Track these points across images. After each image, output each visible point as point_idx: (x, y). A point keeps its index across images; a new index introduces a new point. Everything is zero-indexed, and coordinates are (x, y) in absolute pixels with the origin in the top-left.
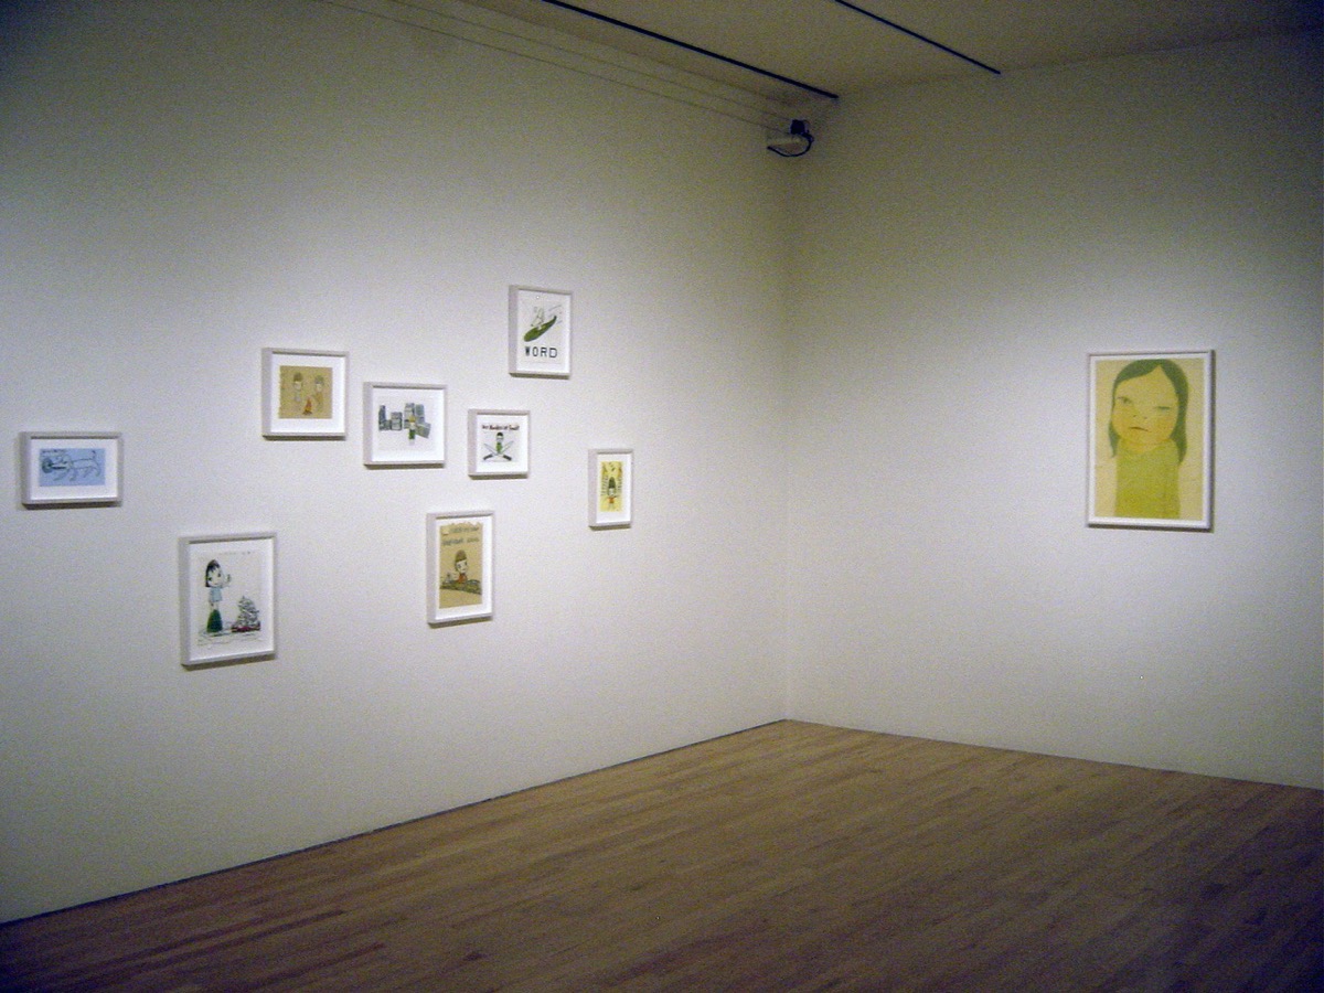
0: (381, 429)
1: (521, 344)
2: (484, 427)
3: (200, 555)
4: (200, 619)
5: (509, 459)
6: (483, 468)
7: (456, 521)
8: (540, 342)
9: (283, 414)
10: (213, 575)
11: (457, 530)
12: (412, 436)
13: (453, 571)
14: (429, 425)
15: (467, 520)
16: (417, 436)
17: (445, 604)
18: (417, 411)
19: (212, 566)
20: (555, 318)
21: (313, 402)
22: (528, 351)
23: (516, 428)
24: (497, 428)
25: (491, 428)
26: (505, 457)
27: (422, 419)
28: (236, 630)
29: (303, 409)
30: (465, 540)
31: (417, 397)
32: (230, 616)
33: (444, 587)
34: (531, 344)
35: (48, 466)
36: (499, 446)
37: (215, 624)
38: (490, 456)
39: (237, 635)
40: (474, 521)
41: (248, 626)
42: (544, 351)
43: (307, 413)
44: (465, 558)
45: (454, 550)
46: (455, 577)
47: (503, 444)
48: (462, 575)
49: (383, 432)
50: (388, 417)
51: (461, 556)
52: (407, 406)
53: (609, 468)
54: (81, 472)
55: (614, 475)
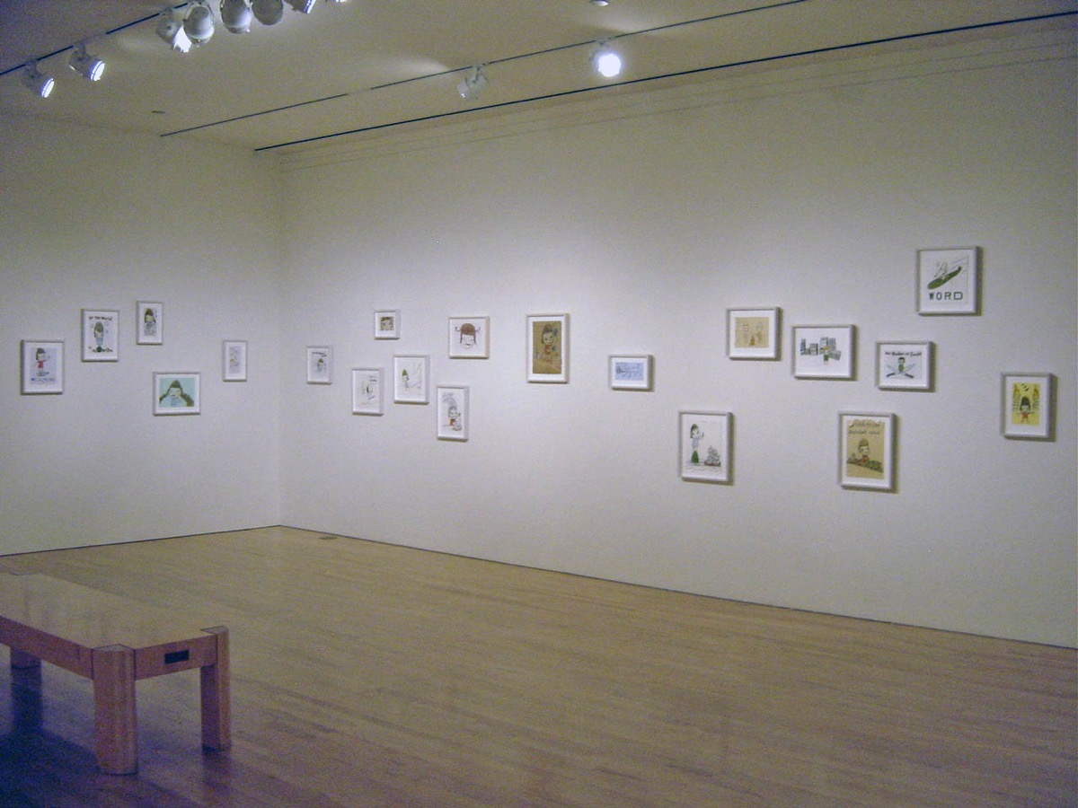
0: (802, 354)
1: (925, 292)
2: (887, 353)
3: (688, 421)
4: (687, 456)
5: (912, 377)
6: (885, 382)
7: (861, 418)
8: (943, 289)
9: (738, 345)
10: (695, 432)
11: (862, 424)
12: (826, 358)
13: (856, 451)
14: (840, 352)
15: (869, 418)
16: (830, 359)
17: (850, 474)
18: (831, 343)
19: (694, 427)
20: (960, 269)
21: (756, 339)
22: (931, 295)
23: (919, 354)
24: (899, 354)
25: (893, 354)
26: (907, 375)
27: (834, 348)
28: (706, 464)
29: (749, 342)
30: (868, 432)
31: (830, 333)
32: (703, 456)
33: (850, 462)
34: (935, 291)
35: (619, 370)
36: (901, 368)
37: (695, 459)
38: (893, 374)
39: (708, 467)
40: (877, 420)
41: (712, 463)
42: (948, 295)
43: (752, 343)
44: (867, 445)
45: (858, 438)
46: (859, 456)
47: (905, 365)
48: (865, 456)
49: (804, 356)
50: (807, 347)
51: (863, 443)
52: (823, 339)
53: (1020, 387)
54: (632, 374)
55: (1029, 395)
